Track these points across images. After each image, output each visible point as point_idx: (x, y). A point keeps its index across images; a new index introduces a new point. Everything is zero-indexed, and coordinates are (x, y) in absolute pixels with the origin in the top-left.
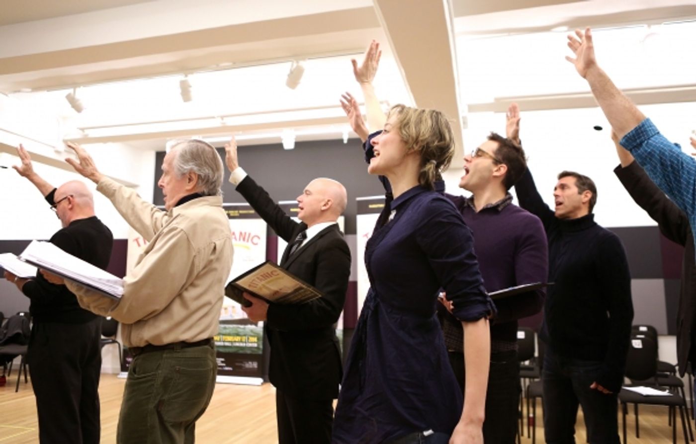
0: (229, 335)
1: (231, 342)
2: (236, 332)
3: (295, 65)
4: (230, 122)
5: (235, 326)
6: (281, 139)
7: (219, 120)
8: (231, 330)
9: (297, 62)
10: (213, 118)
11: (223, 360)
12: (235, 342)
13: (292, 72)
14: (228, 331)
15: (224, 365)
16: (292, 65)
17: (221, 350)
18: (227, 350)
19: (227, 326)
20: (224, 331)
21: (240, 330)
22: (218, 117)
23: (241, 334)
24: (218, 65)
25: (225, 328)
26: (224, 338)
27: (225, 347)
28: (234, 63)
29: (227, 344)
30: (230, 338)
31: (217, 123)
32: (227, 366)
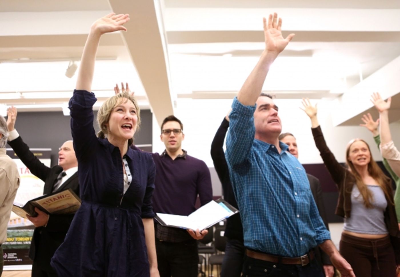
0: (21, 236)
1: (22, 242)
2: (26, 235)
3: (72, 63)
4: (27, 96)
5: (25, 230)
6: (62, 109)
7: (19, 94)
8: (22, 233)
9: (73, 62)
10: (15, 92)
11: (15, 254)
12: (25, 241)
13: (69, 68)
14: (20, 234)
15: (16, 257)
16: (70, 63)
17: (14, 247)
18: (19, 247)
19: (20, 231)
20: (17, 235)
21: (29, 233)
22: (18, 92)
23: (29, 235)
24: (19, 59)
25: (18, 232)
26: (17, 239)
27: (17, 245)
28: (31, 59)
29: (18, 243)
30: (21, 239)
31: (17, 96)
32: (18, 258)
